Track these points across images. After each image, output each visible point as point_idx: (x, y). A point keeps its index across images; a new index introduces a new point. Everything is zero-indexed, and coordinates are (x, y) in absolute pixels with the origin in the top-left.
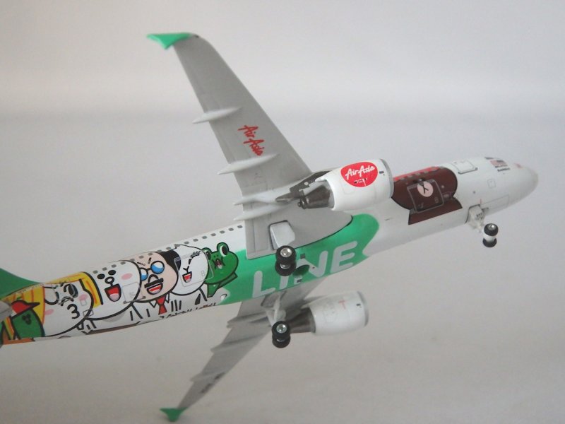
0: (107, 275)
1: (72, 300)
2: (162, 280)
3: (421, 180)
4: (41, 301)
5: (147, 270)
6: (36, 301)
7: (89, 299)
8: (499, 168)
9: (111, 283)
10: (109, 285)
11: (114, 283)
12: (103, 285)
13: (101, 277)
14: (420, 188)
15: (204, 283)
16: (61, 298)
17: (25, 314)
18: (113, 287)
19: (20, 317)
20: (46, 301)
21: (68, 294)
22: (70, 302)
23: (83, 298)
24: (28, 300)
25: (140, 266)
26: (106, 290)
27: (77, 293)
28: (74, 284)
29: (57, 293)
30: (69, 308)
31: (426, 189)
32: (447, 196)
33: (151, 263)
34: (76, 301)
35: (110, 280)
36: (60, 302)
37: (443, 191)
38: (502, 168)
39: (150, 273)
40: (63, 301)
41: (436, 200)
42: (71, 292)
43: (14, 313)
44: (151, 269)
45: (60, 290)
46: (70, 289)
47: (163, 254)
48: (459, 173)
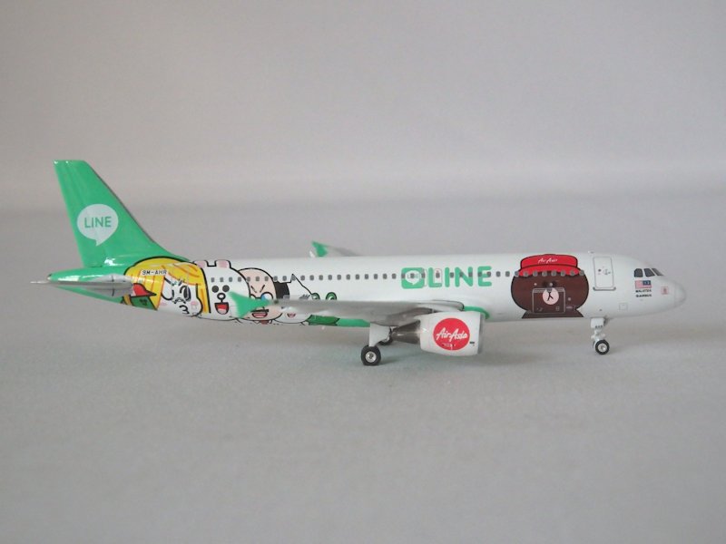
0: (221, 290)
1: (185, 302)
2: (268, 310)
3: (551, 284)
4: (159, 294)
6: (154, 291)
7: (199, 307)
8: (639, 294)
9: (222, 299)
10: (219, 301)
11: (224, 301)
12: (214, 299)
13: (215, 289)
14: (545, 295)
15: (306, 321)
16: (176, 297)
17: (143, 298)
18: (222, 303)
19: (138, 299)
20: (162, 295)
21: (182, 296)
22: (182, 303)
23: (194, 304)
24: (148, 288)
25: (252, 292)
26: (216, 304)
27: (190, 297)
28: (190, 286)
29: (173, 291)
30: (180, 307)
31: (551, 296)
32: (570, 307)
33: (263, 292)
34: (188, 304)
35: (221, 296)
36: (174, 300)
37: (568, 303)
38: (643, 293)
40: (177, 301)
41: (558, 308)
42: (185, 296)
43: (133, 294)
45: (177, 288)
46: (185, 291)
47: (277, 284)
48: (594, 289)
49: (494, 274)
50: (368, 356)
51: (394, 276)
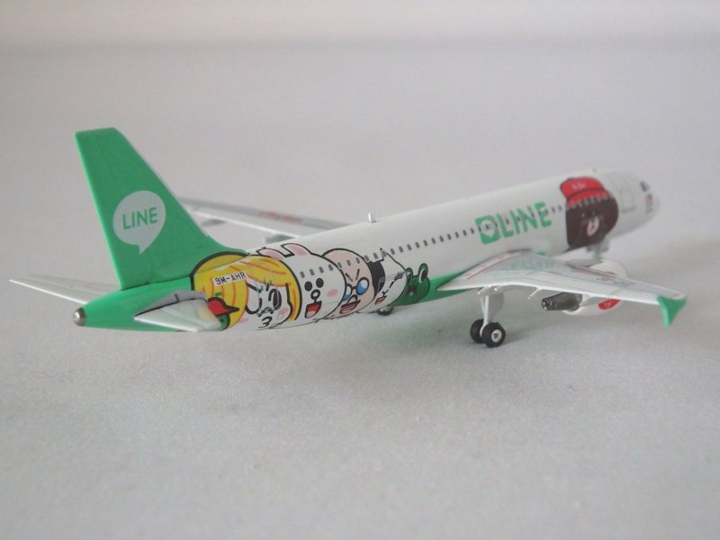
0: (314, 287)
1: (272, 313)
2: (359, 301)
3: (594, 213)
4: (242, 307)
5: (352, 288)
6: (236, 306)
7: (288, 313)
9: (315, 298)
10: (313, 302)
11: (318, 300)
12: (307, 300)
13: (308, 286)
14: (590, 225)
16: (263, 307)
18: (315, 304)
20: (247, 309)
21: (271, 304)
22: (269, 314)
23: (282, 311)
24: (228, 302)
25: (349, 281)
26: (308, 306)
27: (280, 303)
28: (279, 289)
29: (261, 300)
30: (264, 319)
31: (593, 226)
33: (359, 278)
34: (275, 313)
35: (315, 294)
36: (260, 312)
39: (354, 292)
40: (263, 312)
42: (275, 303)
44: (356, 288)
45: (265, 295)
46: (275, 297)
47: (370, 266)
49: (550, 211)
50: (495, 340)
51: (472, 231)
